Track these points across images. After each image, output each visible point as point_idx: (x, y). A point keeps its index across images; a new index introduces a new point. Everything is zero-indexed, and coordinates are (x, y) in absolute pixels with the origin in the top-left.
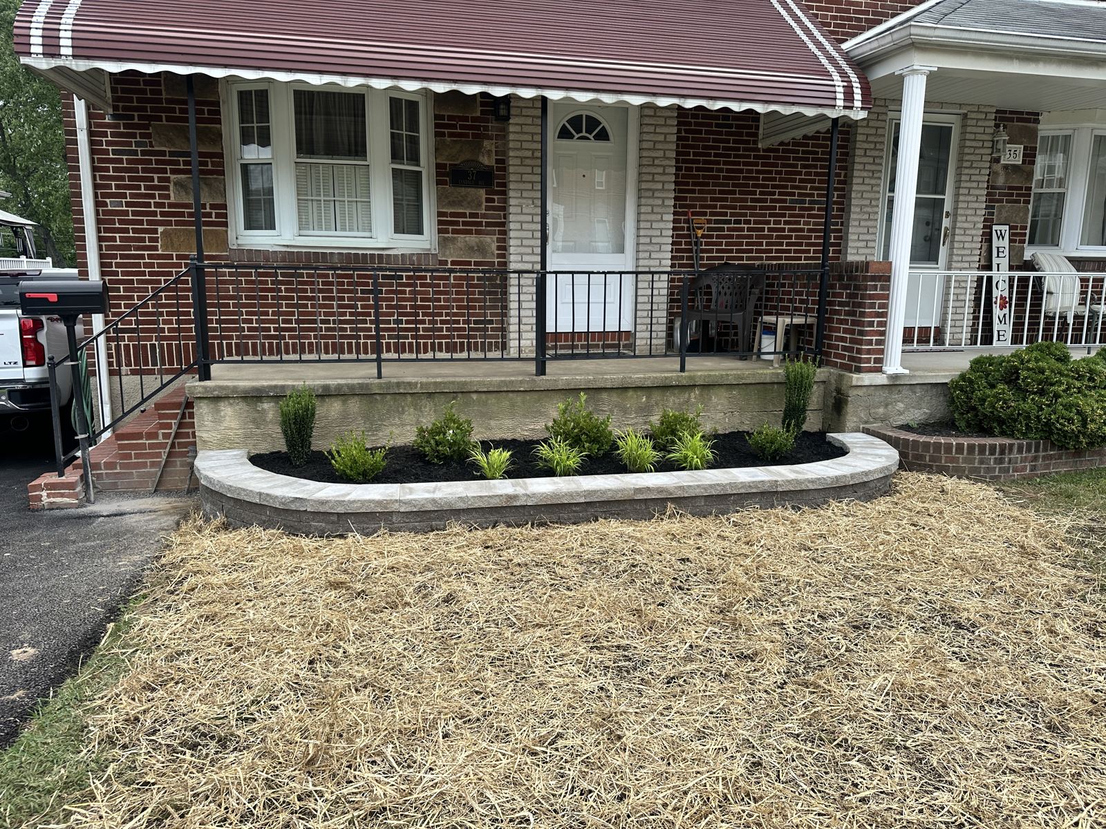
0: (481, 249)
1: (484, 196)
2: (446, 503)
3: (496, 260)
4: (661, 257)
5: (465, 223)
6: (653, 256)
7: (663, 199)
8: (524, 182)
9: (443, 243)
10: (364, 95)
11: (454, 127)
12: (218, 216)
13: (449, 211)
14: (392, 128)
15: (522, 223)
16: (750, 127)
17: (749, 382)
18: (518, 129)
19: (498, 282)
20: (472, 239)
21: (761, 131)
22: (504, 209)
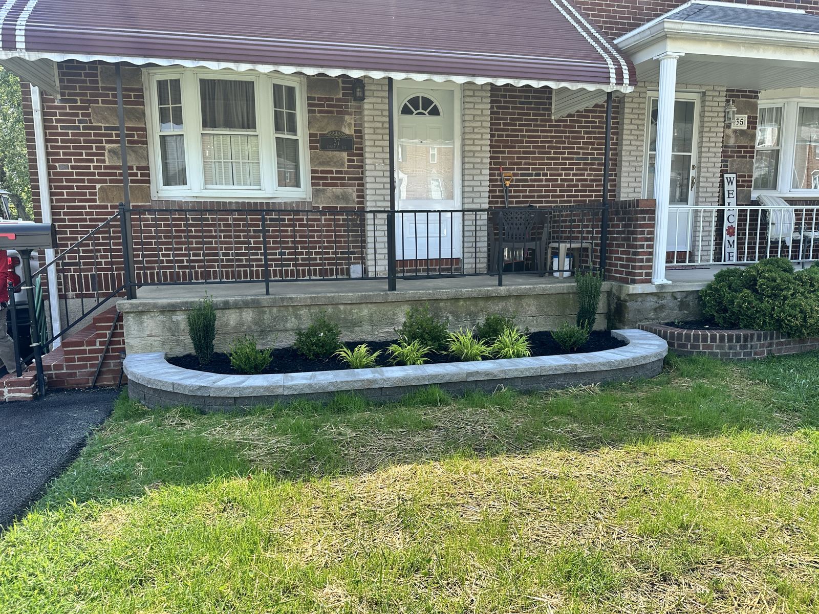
0: (345, 198)
1: (346, 158)
2: (320, 387)
3: (357, 206)
4: (481, 202)
5: (332, 178)
6: (475, 201)
7: (482, 158)
8: (376, 146)
9: (316, 193)
10: (253, 82)
11: (322, 105)
12: (142, 175)
13: (320, 169)
14: (275, 107)
15: (375, 177)
16: (545, 104)
18: (371, 106)
19: (358, 222)
20: (338, 190)
21: (553, 107)
22: (361, 167)
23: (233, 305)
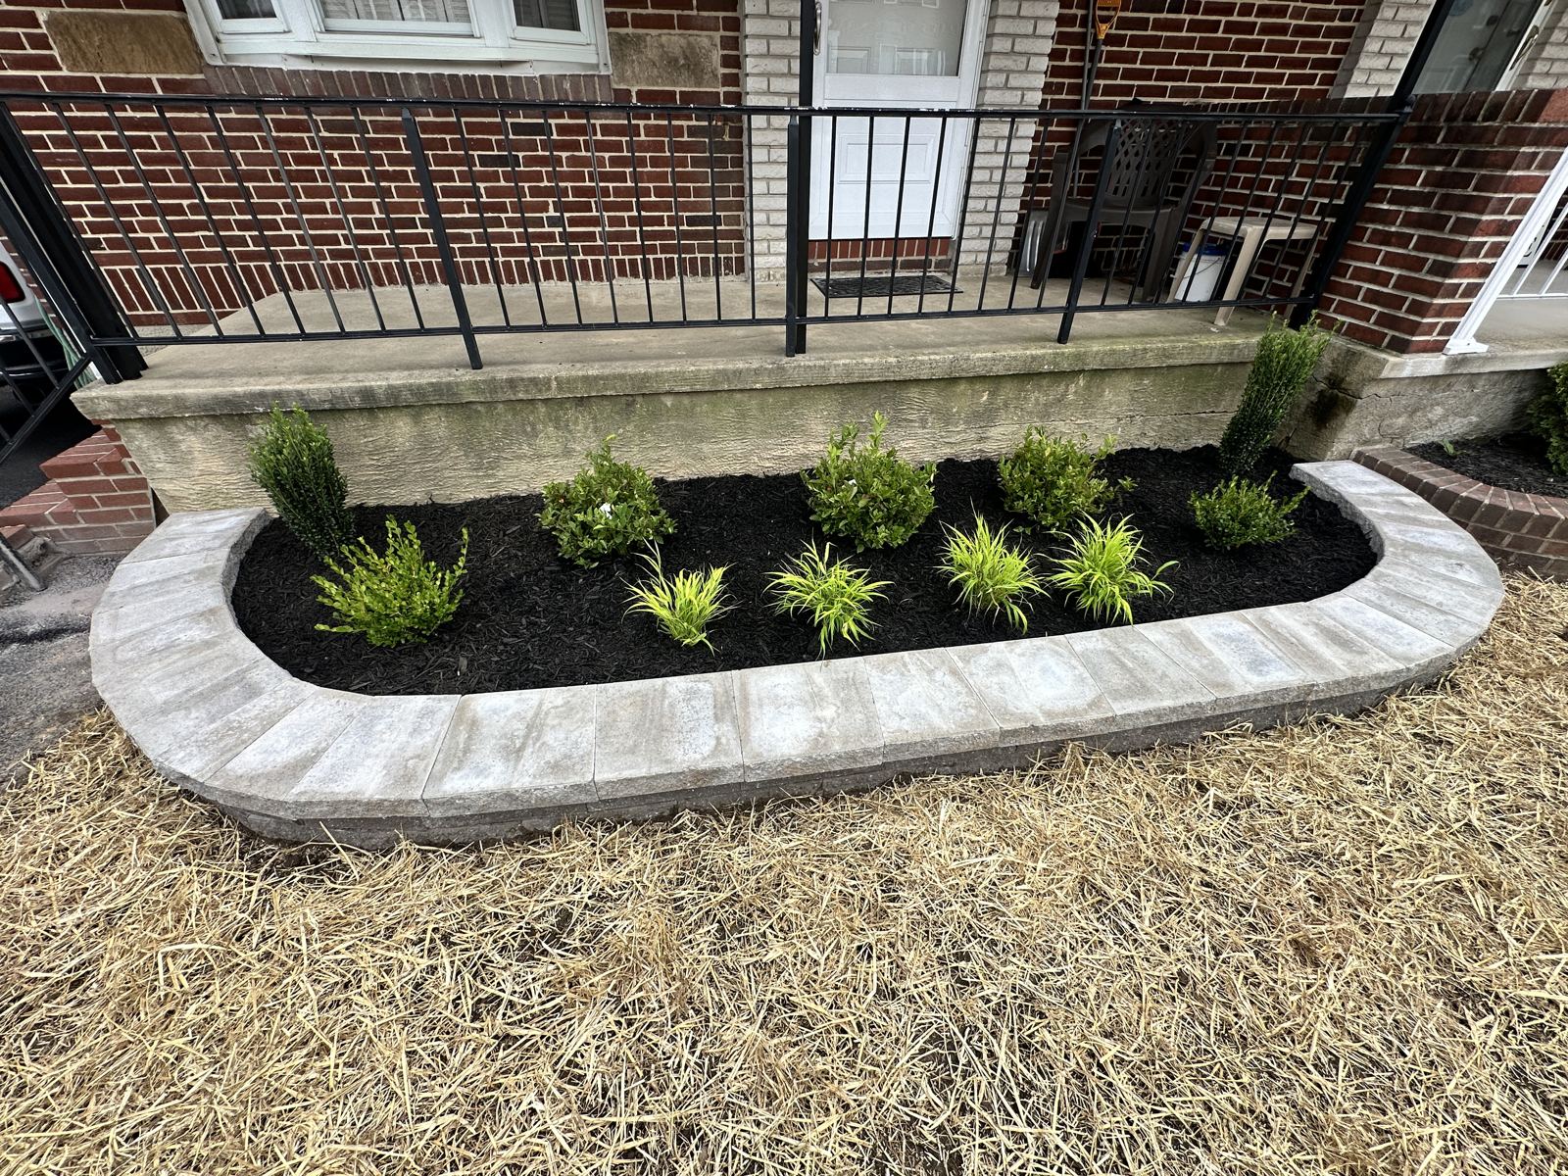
0: (693, 64)
3: (722, 90)
4: (1026, 84)
5: (657, 2)
6: (1013, 83)
9: (620, 48)
17: (1179, 362)
19: (727, 138)
20: (674, 40)
23: (388, 399)
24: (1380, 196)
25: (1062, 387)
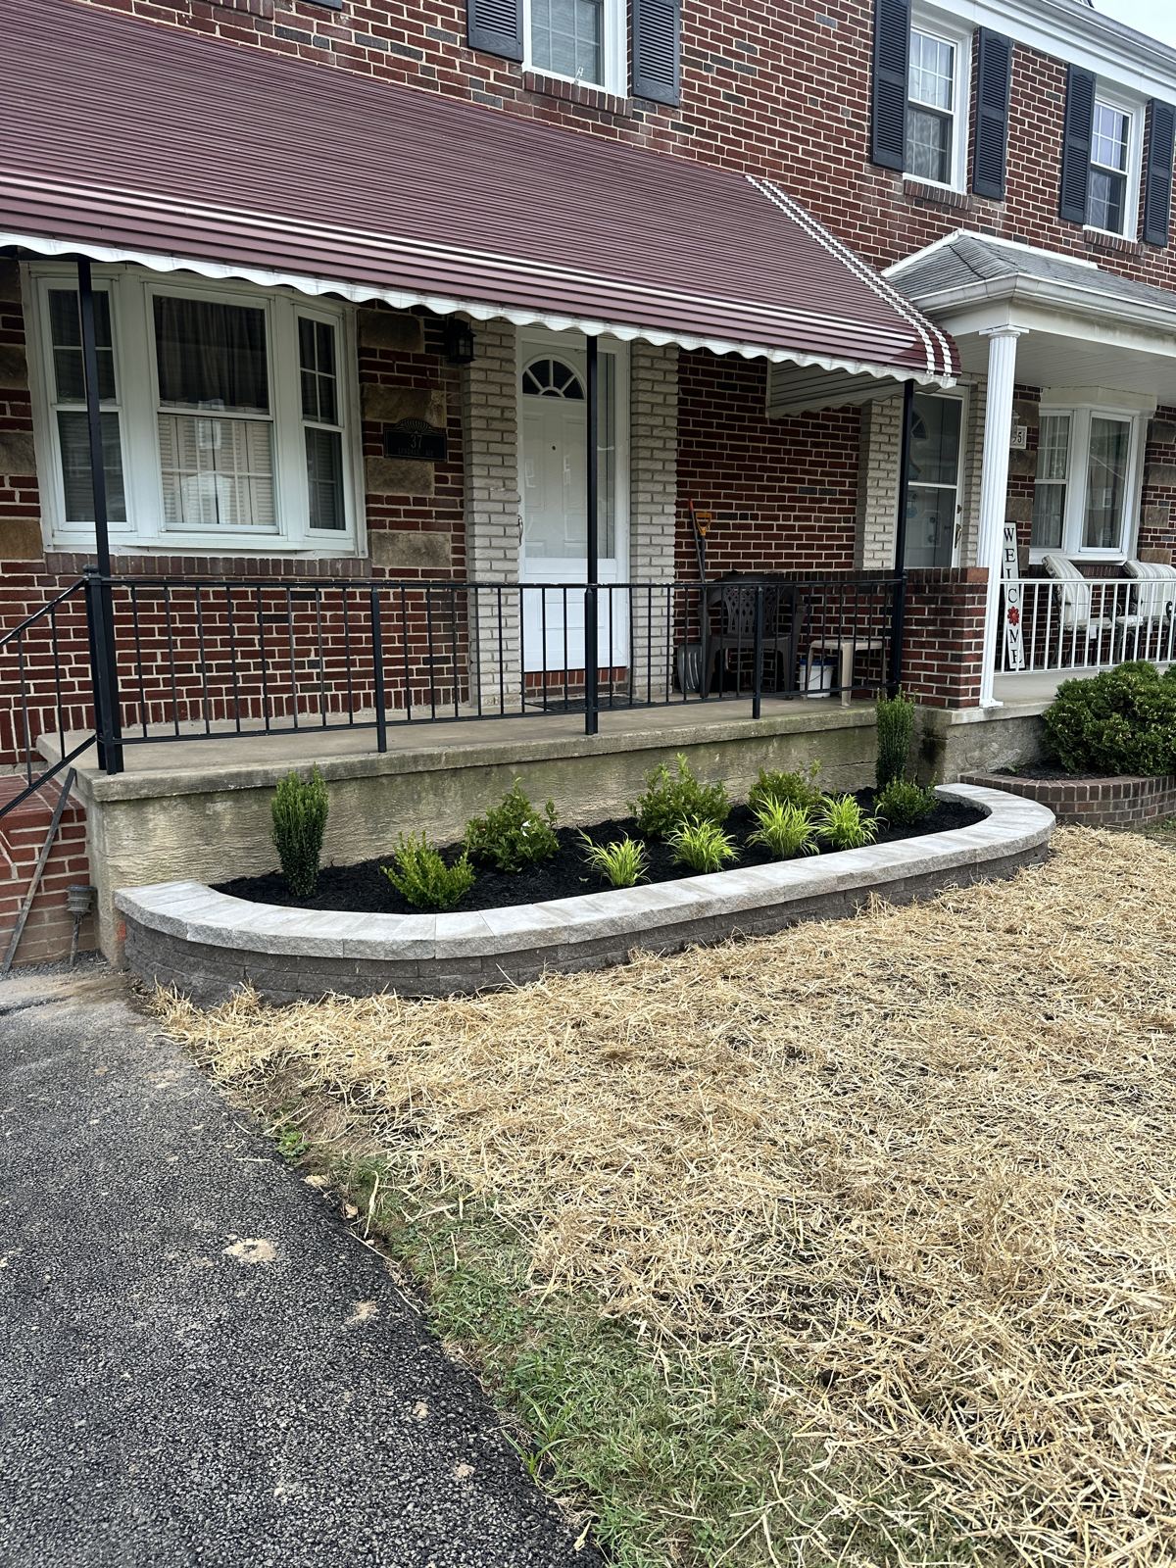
0: (431, 552)
1: (433, 473)
3: (452, 568)
4: (664, 564)
5: (408, 513)
6: (654, 562)
7: (665, 483)
8: (492, 454)
9: (376, 543)
10: (262, 311)
11: (389, 367)
12: (24, 497)
13: (385, 494)
14: (303, 365)
15: (489, 513)
16: (755, 390)
17: (831, 727)
18: (481, 376)
19: (455, 601)
20: (418, 537)
21: (768, 396)
22: (460, 492)
24: (909, 622)
25: (764, 750)
